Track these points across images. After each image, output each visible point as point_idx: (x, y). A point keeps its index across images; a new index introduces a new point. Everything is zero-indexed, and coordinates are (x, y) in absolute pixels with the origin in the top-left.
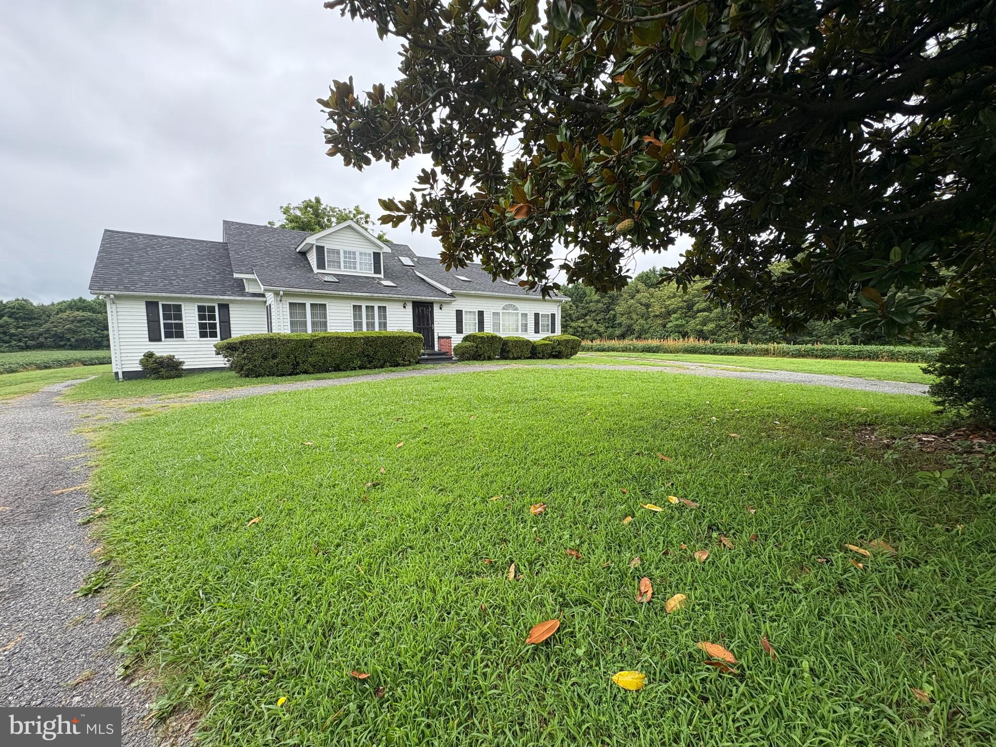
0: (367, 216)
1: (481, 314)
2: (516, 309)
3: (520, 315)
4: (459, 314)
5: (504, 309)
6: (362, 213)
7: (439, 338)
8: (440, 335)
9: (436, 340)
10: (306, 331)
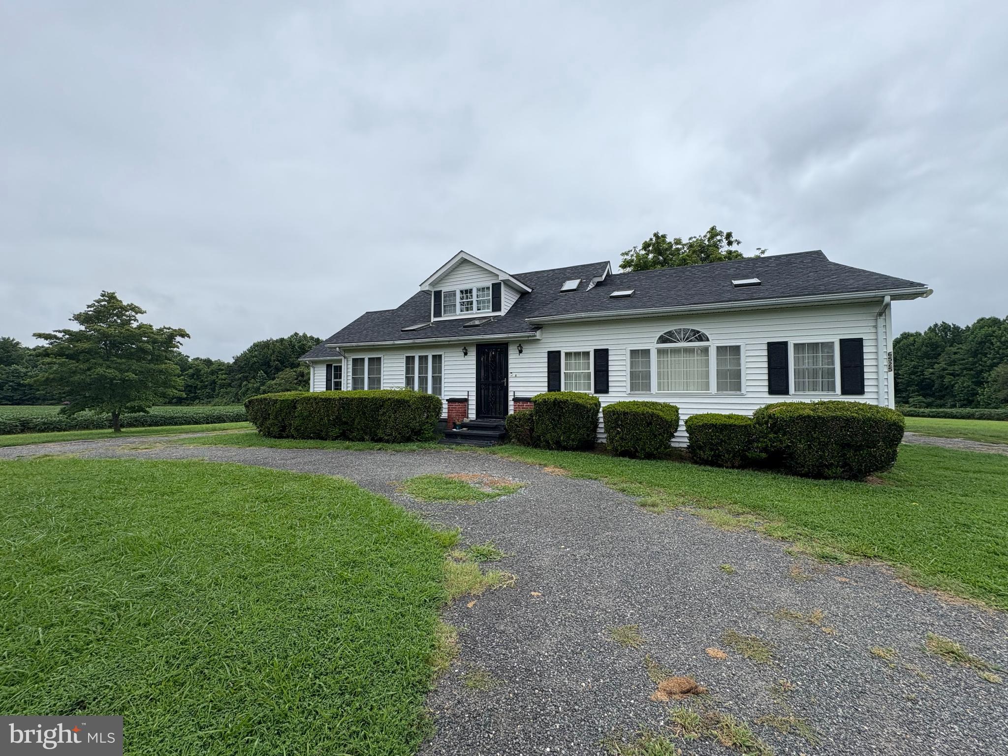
0: (729, 235)
1: (602, 356)
2: (701, 338)
3: (713, 353)
4: (554, 358)
5: (662, 340)
6: (720, 234)
7: (516, 400)
8: (519, 395)
9: (511, 403)
10: (363, 388)
